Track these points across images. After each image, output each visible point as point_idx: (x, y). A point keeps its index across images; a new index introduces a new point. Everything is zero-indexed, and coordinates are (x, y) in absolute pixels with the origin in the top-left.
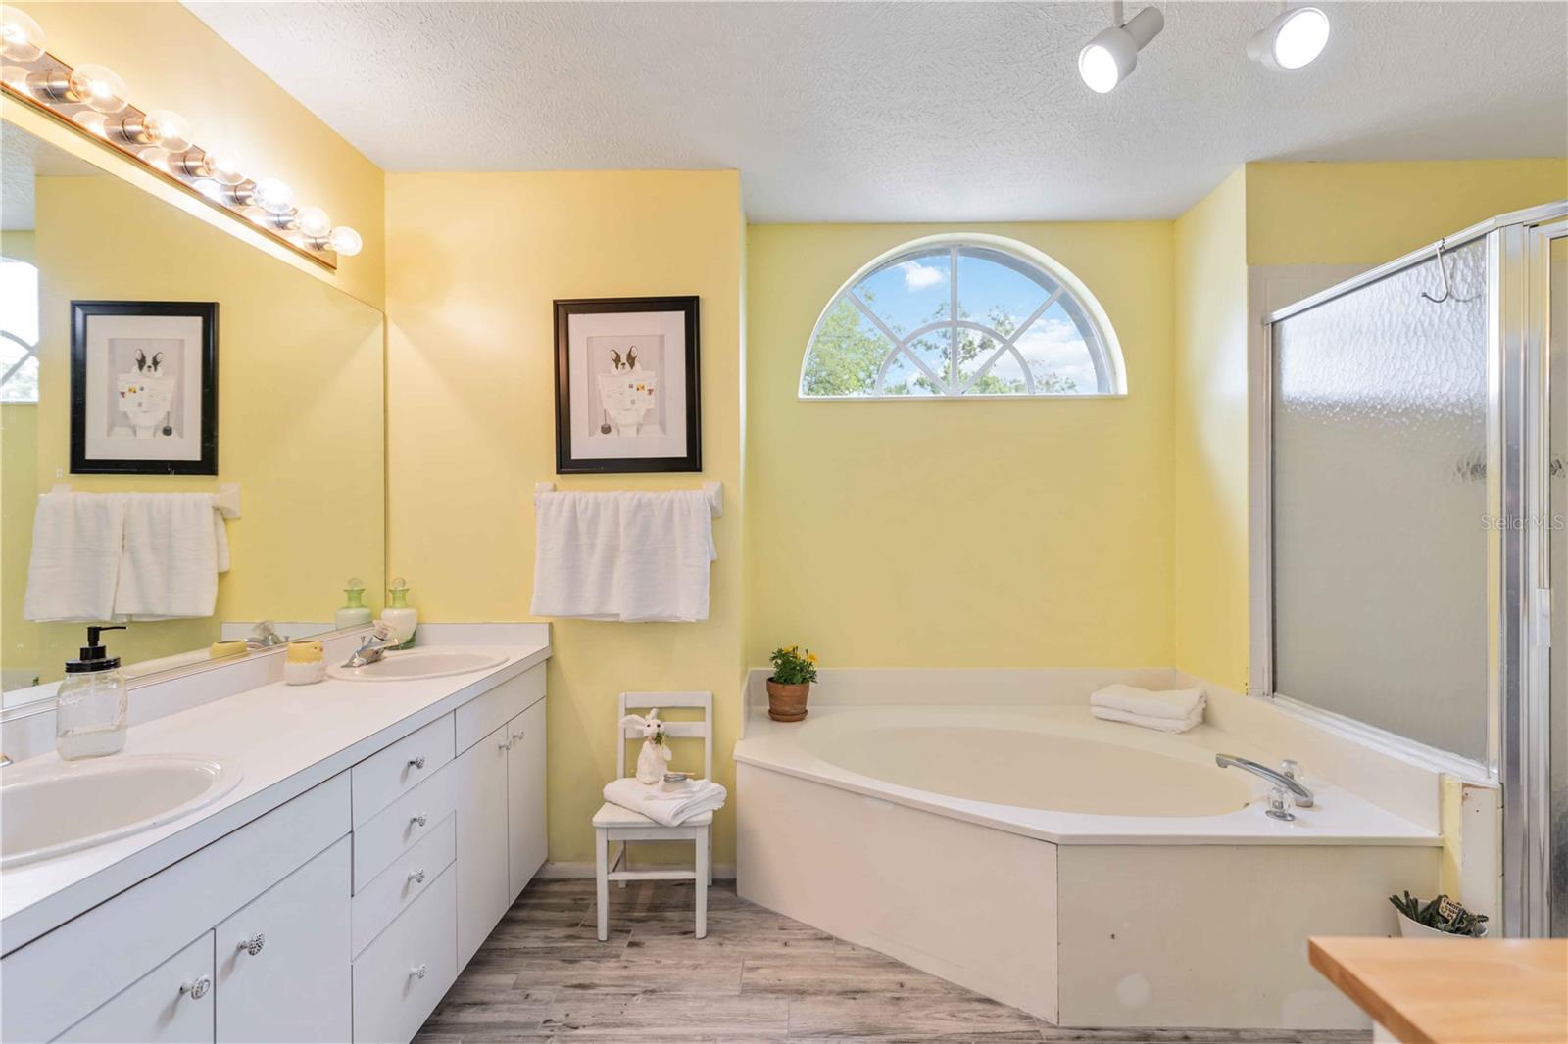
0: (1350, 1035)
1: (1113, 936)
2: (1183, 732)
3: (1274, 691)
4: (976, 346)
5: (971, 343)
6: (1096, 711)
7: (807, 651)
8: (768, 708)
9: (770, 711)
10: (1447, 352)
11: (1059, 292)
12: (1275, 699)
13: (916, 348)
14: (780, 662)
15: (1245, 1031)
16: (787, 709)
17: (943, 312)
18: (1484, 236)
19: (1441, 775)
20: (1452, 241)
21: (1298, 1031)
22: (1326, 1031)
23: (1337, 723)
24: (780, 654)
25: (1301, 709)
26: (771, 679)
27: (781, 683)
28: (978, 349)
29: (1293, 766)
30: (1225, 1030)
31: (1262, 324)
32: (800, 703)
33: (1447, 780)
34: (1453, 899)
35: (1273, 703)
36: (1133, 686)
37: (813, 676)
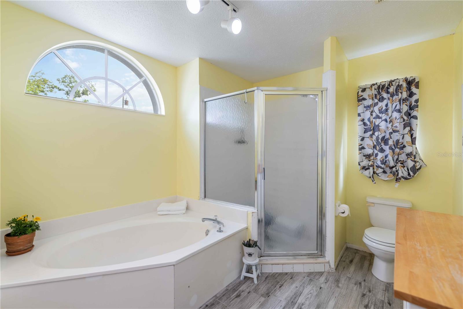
0: (235, 281)
1: (189, 287)
2: (184, 214)
3: (205, 198)
4: (81, 93)
5: (79, 91)
6: (159, 213)
7: (33, 216)
8: (6, 250)
9: (7, 252)
10: (246, 115)
11: (143, 79)
12: (205, 200)
13: (53, 89)
14: (14, 225)
15: (217, 294)
16: (21, 248)
17: (66, 78)
18: (254, 91)
19: (247, 211)
20: (248, 90)
21: (227, 286)
22: (231, 283)
23: (222, 203)
24: (14, 221)
25: (213, 201)
26: (8, 235)
27: (17, 236)
28: (81, 94)
29: (217, 217)
30: (214, 297)
31: (202, 101)
32: (30, 243)
33: (249, 212)
34: (252, 239)
35: (205, 201)
36: (166, 203)
37: (38, 228)
